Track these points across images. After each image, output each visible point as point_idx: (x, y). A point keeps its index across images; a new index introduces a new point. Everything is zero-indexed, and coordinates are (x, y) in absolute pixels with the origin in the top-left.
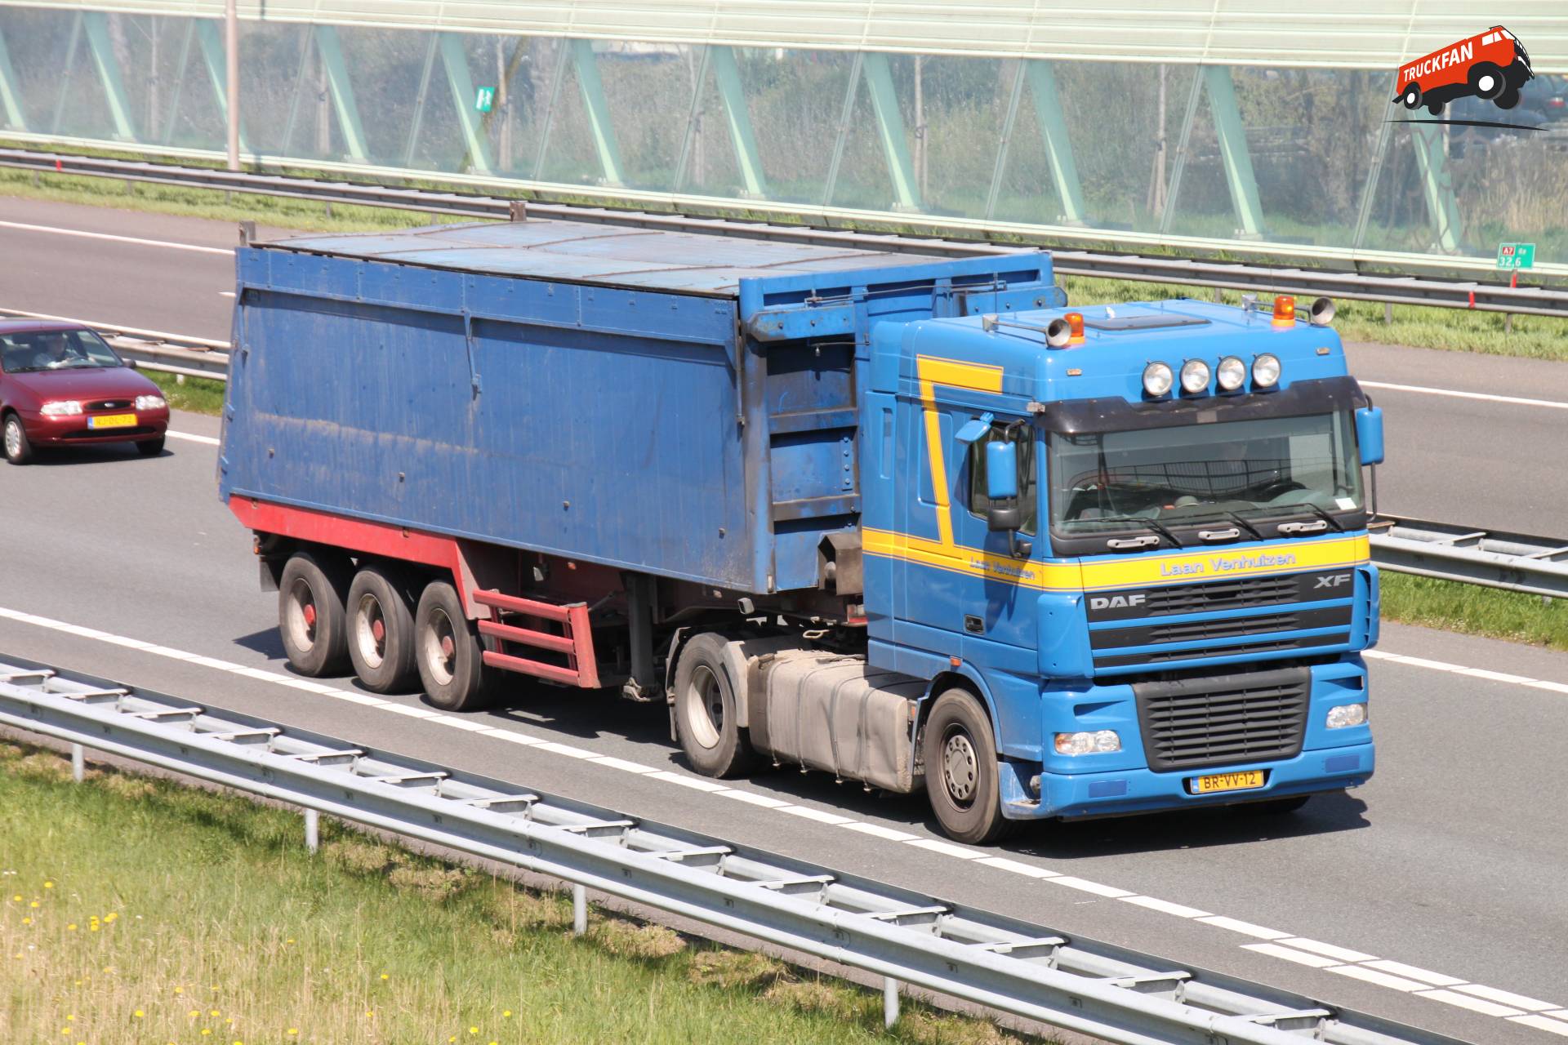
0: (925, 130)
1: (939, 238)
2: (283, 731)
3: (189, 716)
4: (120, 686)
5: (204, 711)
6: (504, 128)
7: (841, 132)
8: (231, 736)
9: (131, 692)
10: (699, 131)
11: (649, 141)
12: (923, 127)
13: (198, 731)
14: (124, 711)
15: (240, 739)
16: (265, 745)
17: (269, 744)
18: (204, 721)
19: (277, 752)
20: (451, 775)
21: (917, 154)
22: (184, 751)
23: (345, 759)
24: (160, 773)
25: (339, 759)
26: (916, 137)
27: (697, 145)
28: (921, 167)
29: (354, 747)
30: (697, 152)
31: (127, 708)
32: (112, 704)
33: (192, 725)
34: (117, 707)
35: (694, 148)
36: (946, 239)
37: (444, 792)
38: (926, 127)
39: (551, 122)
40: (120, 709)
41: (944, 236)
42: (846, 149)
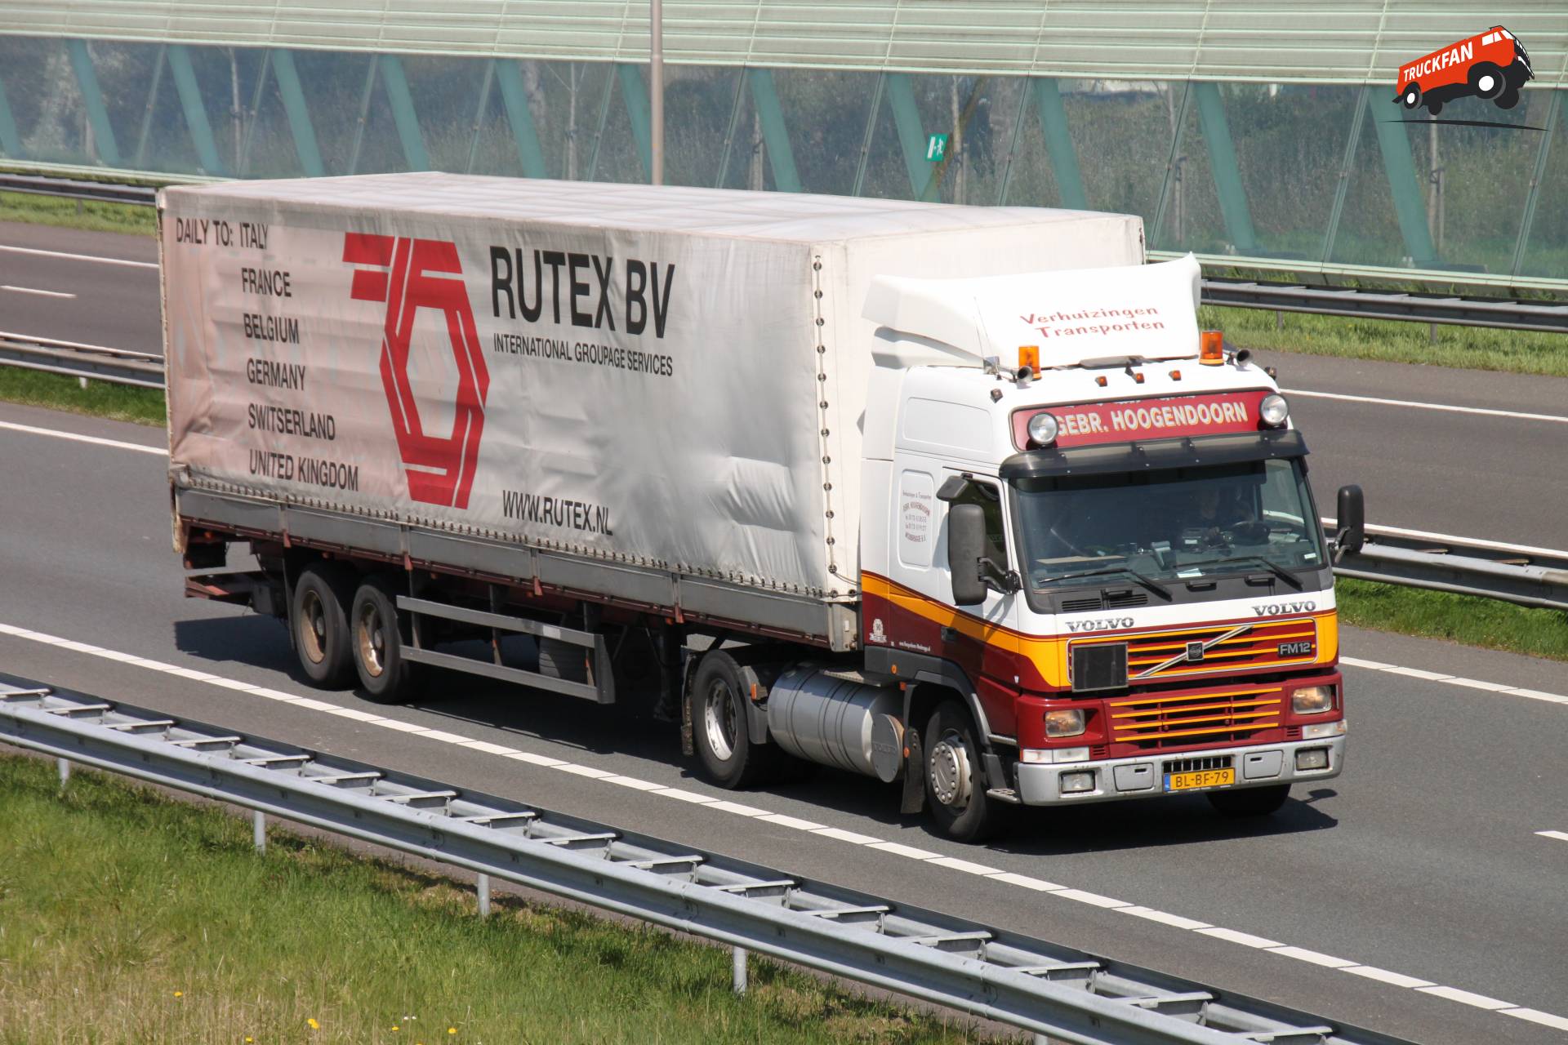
0: (1442, 174)
1: (1456, 297)
2: (708, 859)
3: (604, 842)
4: (529, 808)
5: (621, 836)
6: (958, 180)
7: (1343, 178)
8: (650, 864)
9: (541, 815)
10: (1180, 180)
11: (1122, 192)
12: (1438, 171)
13: (614, 859)
14: (533, 837)
15: (658, 869)
16: (687, 875)
17: (692, 873)
18: (619, 847)
19: (701, 882)
20: (894, 909)
21: (1433, 201)
22: (598, 882)
23: (776, 891)
24: (572, 906)
25: (770, 891)
26: (1431, 182)
27: (1177, 195)
28: (1437, 217)
29: (787, 877)
30: (1177, 202)
31: (537, 833)
32: (520, 829)
33: (608, 853)
34: (525, 832)
35: (1174, 200)
36: (1464, 298)
37: (889, 929)
38: (1444, 170)
39: (1011, 172)
40: (528, 834)
41: (1462, 294)
42: (1347, 197)
